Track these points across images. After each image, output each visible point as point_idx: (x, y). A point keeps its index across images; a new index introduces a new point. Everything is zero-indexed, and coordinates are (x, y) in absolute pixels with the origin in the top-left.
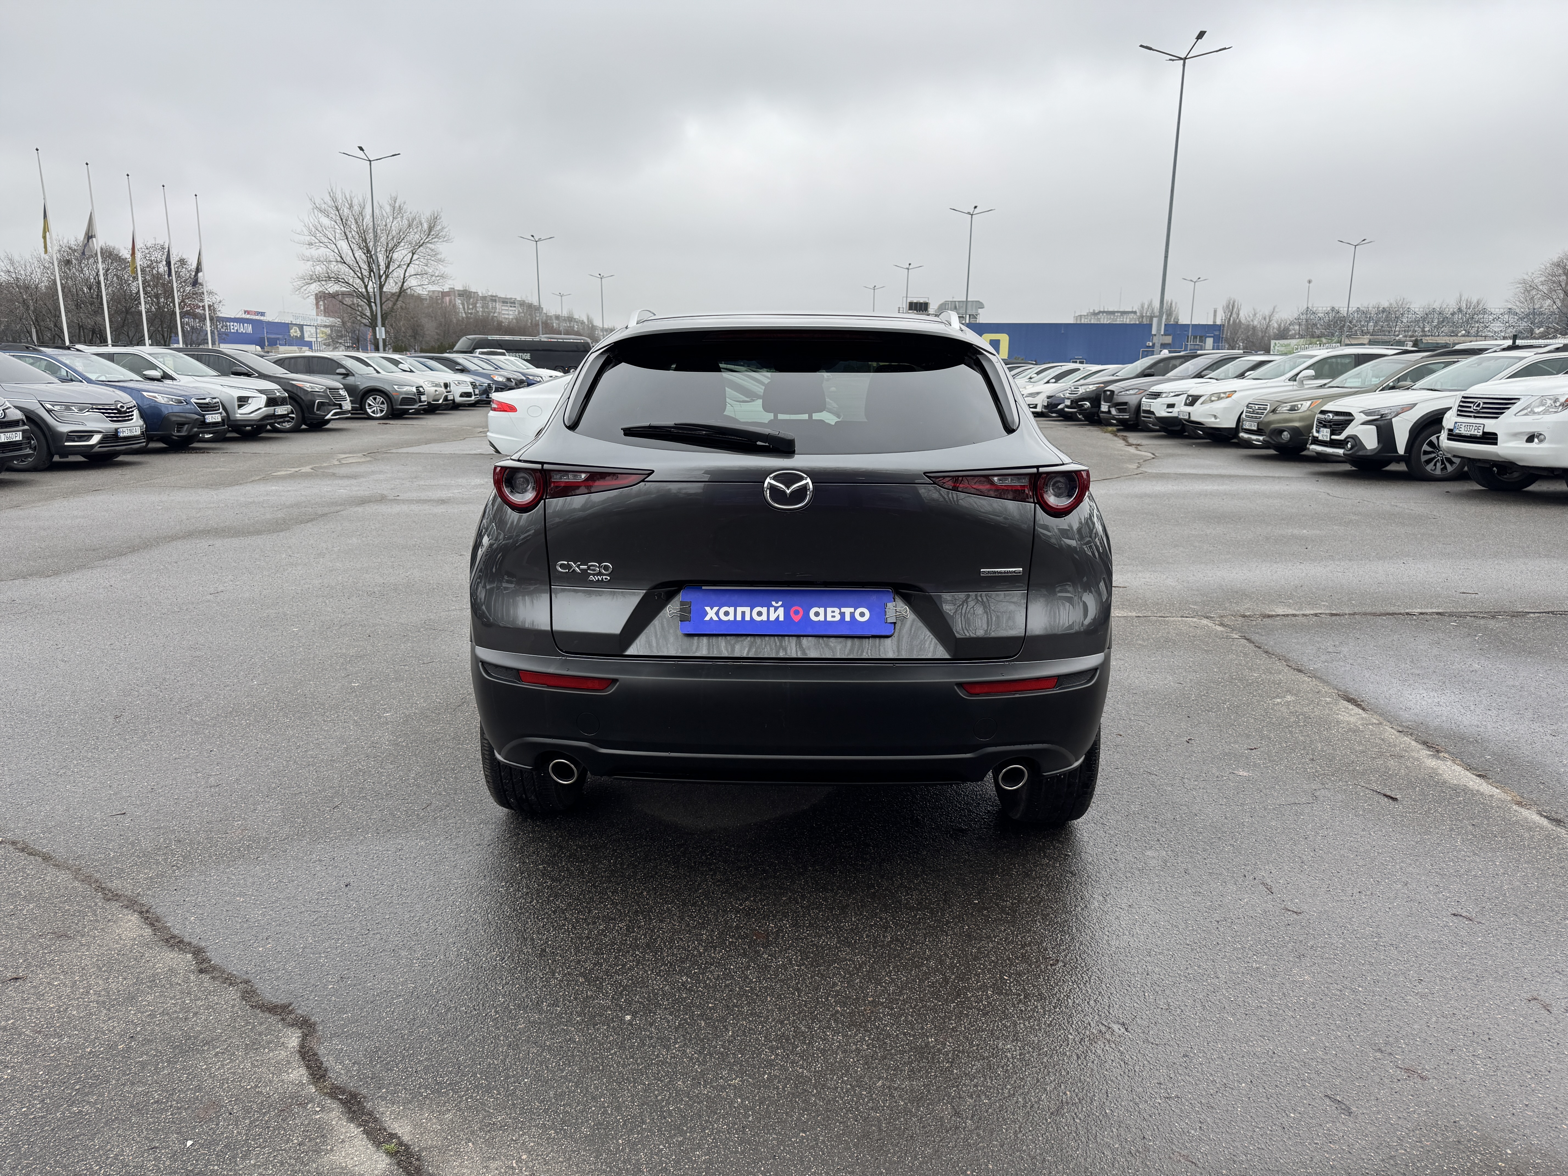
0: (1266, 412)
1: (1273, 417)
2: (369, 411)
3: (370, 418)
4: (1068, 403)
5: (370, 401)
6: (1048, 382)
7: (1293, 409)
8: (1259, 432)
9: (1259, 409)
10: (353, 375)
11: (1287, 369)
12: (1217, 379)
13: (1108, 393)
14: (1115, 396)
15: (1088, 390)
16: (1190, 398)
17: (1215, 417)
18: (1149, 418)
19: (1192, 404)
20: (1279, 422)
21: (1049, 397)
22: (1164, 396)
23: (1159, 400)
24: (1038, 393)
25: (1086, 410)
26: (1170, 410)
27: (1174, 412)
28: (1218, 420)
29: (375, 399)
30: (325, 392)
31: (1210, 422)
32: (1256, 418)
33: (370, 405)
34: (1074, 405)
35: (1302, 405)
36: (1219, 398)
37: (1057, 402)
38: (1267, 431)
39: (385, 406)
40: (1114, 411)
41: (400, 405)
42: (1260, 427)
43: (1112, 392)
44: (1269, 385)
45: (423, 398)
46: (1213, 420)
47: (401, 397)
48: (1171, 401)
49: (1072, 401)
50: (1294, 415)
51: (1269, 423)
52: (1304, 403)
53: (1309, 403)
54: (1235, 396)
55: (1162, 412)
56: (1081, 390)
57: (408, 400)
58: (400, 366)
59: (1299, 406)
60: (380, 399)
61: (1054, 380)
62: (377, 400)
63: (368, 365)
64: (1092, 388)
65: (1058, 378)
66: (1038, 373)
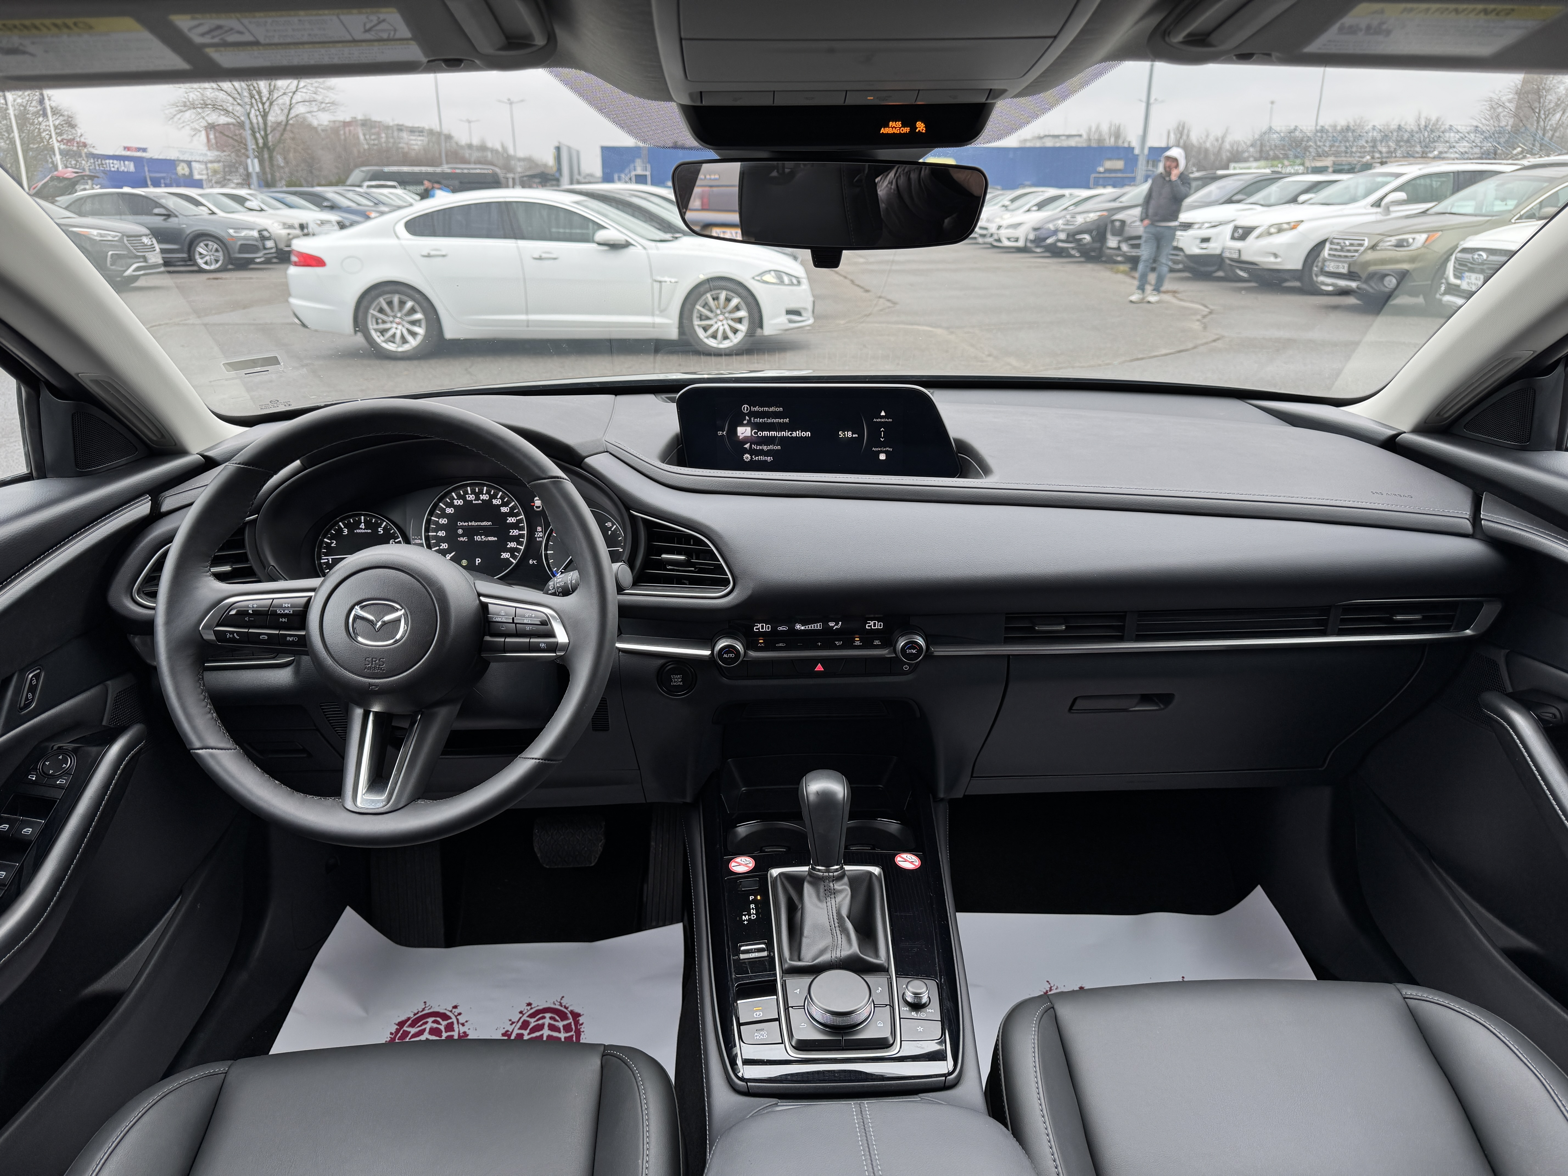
0: (1362, 249)
1: (1371, 256)
2: (200, 261)
3: (201, 271)
4: (1062, 236)
5: (201, 249)
6: (1029, 210)
7: (1400, 245)
8: (1351, 276)
9: (1351, 245)
10: (176, 216)
11: (1361, 191)
12: (1262, 205)
13: (1117, 224)
14: (1127, 228)
15: (1088, 220)
16: (1240, 231)
17: (1276, 255)
18: (1177, 255)
19: (1243, 238)
20: (1383, 262)
21: (1035, 229)
22: (1196, 226)
23: (1190, 232)
24: (1020, 224)
25: (1085, 245)
26: (1204, 245)
27: (1214, 248)
28: (1279, 260)
29: (207, 245)
30: (121, 240)
31: (1269, 261)
32: (1346, 257)
33: (201, 254)
34: (1071, 239)
35: (1414, 239)
36: (1280, 230)
37: (1046, 236)
38: (1364, 276)
39: (220, 254)
40: (1125, 247)
41: (240, 252)
42: (1352, 270)
43: (1123, 222)
44: (1346, 212)
45: (269, 244)
46: (1272, 259)
47: (240, 243)
48: (1205, 233)
49: (1068, 235)
50: (1401, 253)
51: (1367, 264)
52: (1417, 236)
53: (1424, 236)
54: (1301, 228)
55: (1194, 249)
56: (1080, 220)
57: (246, 247)
58: (248, 204)
59: (1411, 241)
60: (213, 245)
61: (1035, 208)
62: (210, 247)
63: (197, 203)
64: (1093, 216)
65: (1041, 206)
66: (1013, 200)
